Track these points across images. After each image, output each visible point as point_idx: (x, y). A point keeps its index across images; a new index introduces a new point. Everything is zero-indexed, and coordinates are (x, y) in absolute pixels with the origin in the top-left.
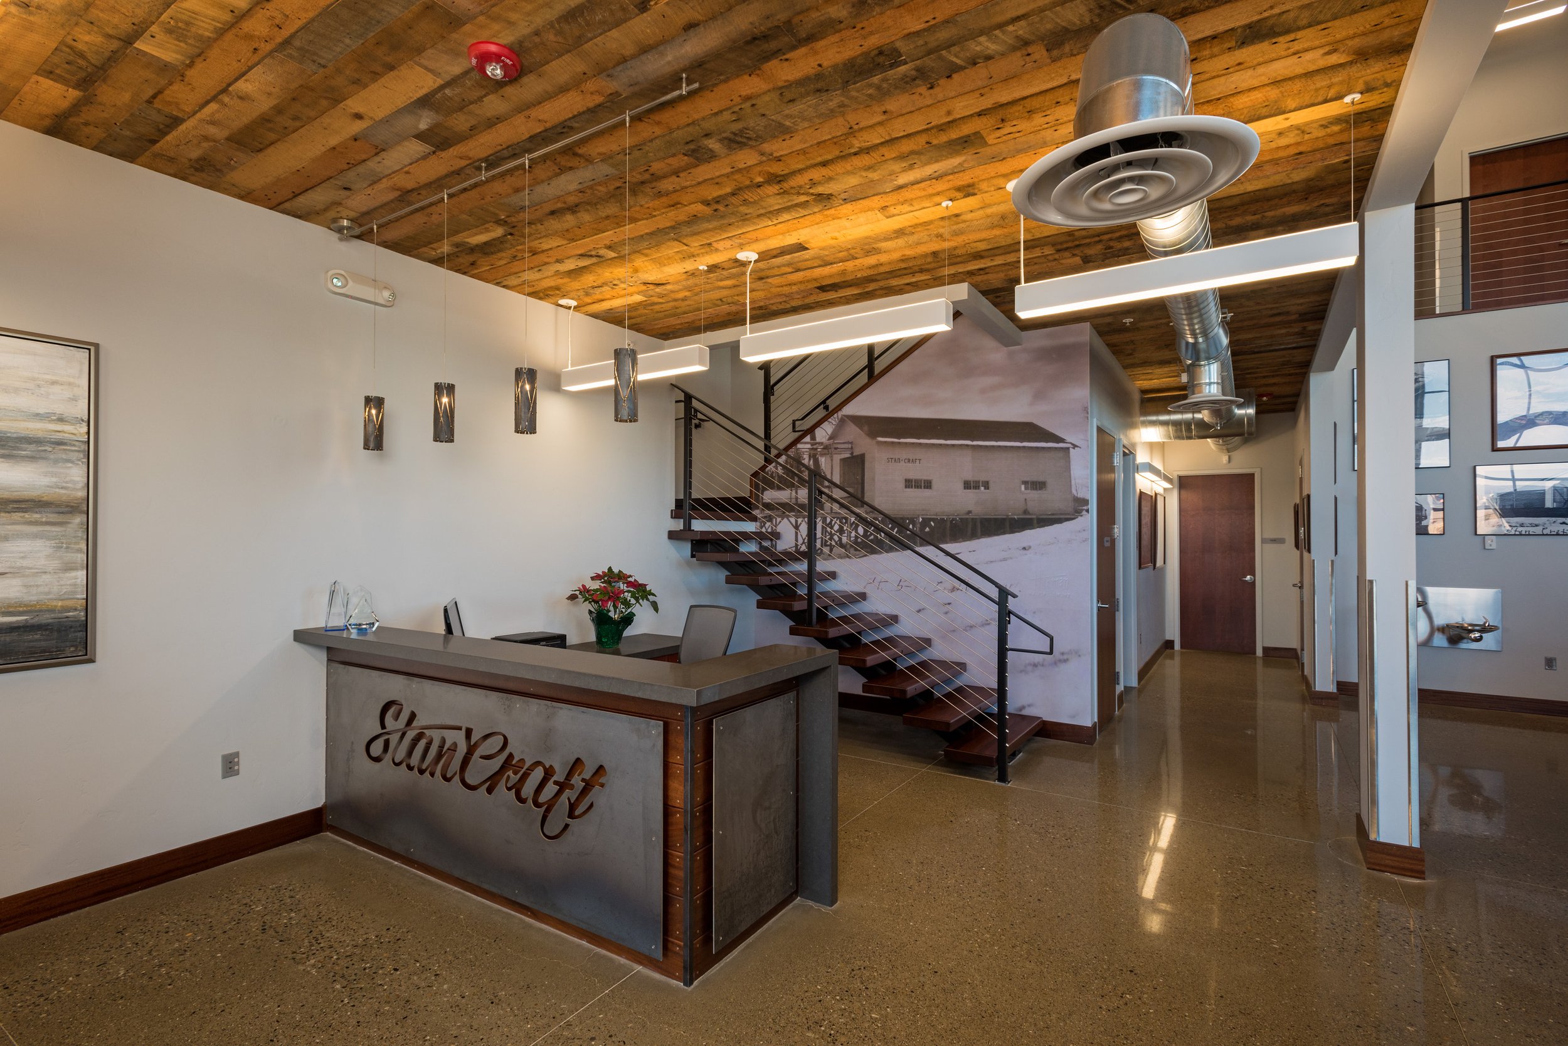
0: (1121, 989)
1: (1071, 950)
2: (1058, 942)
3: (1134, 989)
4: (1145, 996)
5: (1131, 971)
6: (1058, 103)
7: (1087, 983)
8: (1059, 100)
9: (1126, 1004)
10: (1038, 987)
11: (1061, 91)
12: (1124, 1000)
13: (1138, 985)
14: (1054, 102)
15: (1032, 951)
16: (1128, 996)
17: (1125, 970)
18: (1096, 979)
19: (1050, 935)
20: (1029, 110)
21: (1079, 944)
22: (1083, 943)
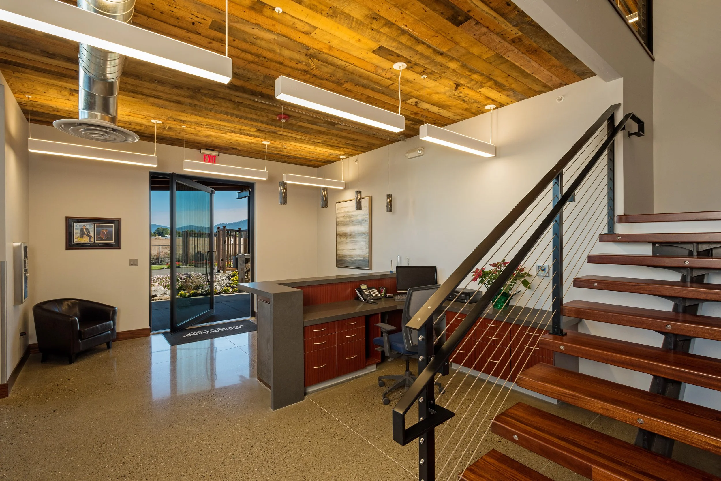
0: (126, 465)
1: (162, 464)
2: (172, 463)
3: (120, 469)
4: (113, 470)
5: (125, 476)
6: (162, 13)
7: (143, 457)
8: (160, 14)
9: (120, 461)
10: (163, 442)
11: (156, 17)
12: (123, 462)
13: (118, 472)
14: (163, 15)
15: (179, 451)
16: (121, 464)
17: (129, 475)
18: (141, 461)
19: (179, 463)
20: (178, 20)
21: (160, 470)
22: (159, 472)
